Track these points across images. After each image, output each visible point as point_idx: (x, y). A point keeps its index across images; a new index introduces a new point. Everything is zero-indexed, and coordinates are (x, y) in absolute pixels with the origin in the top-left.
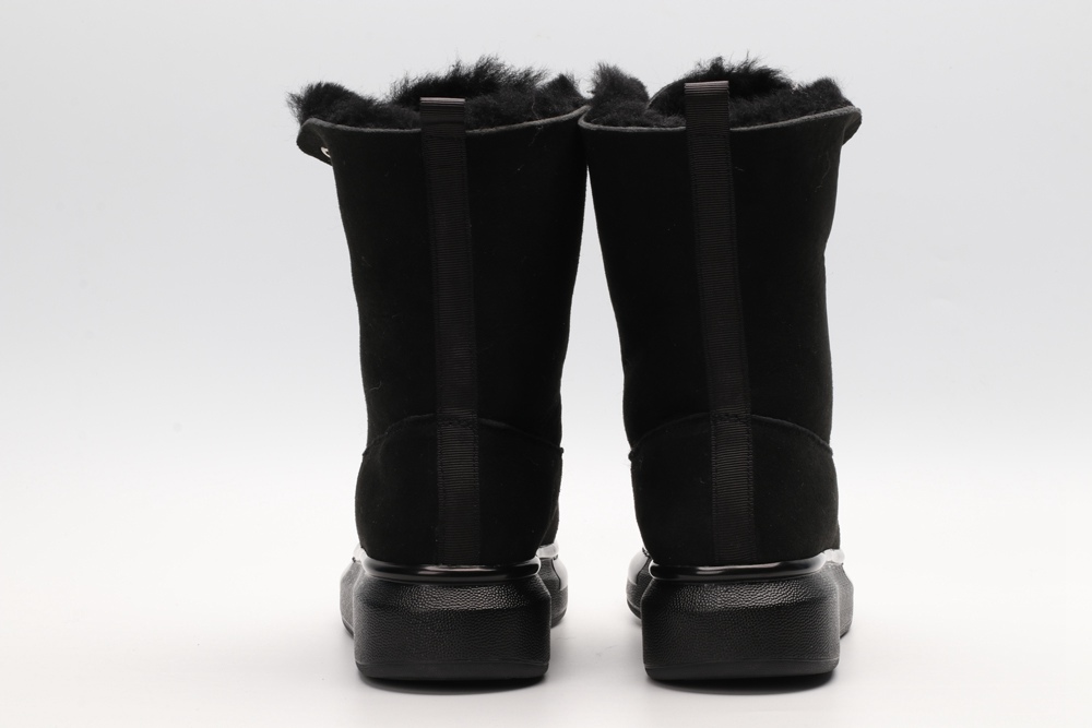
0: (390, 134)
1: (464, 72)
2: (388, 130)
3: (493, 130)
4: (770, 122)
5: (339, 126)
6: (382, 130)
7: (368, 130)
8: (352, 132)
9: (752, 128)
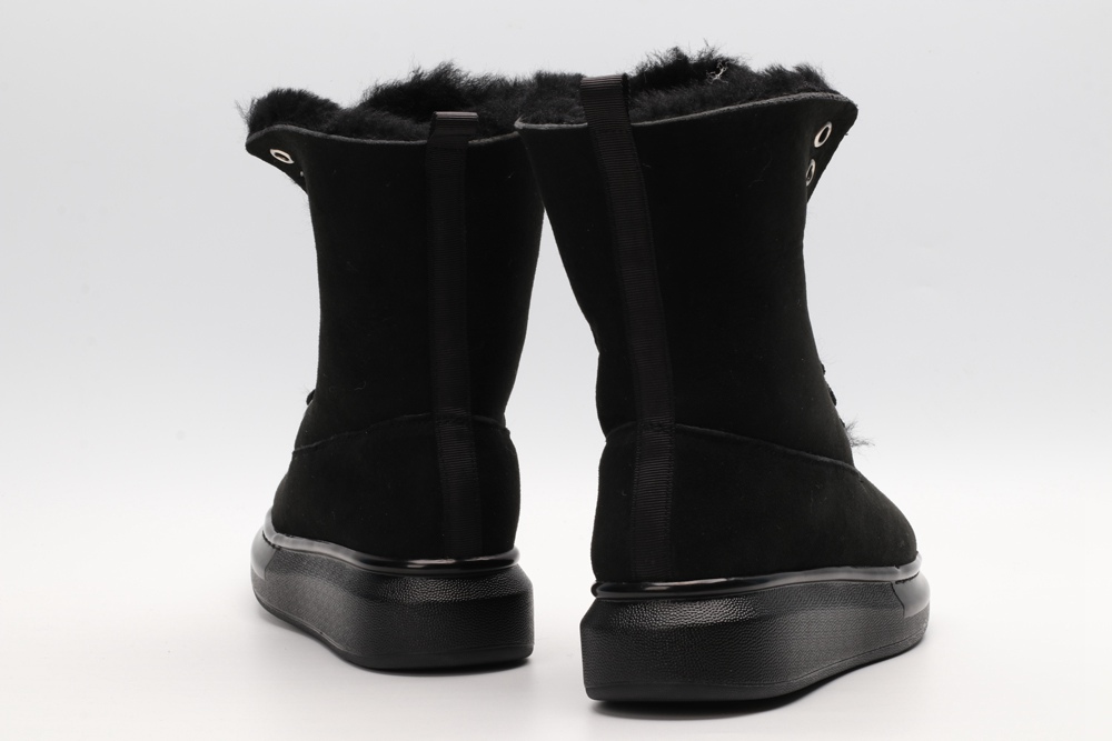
0: (396, 145)
1: (424, 78)
2: (393, 142)
3: (490, 140)
4: (681, 115)
5: (334, 136)
6: (387, 142)
7: (371, 141)
8: (351, 143)
9: (657, 122)
